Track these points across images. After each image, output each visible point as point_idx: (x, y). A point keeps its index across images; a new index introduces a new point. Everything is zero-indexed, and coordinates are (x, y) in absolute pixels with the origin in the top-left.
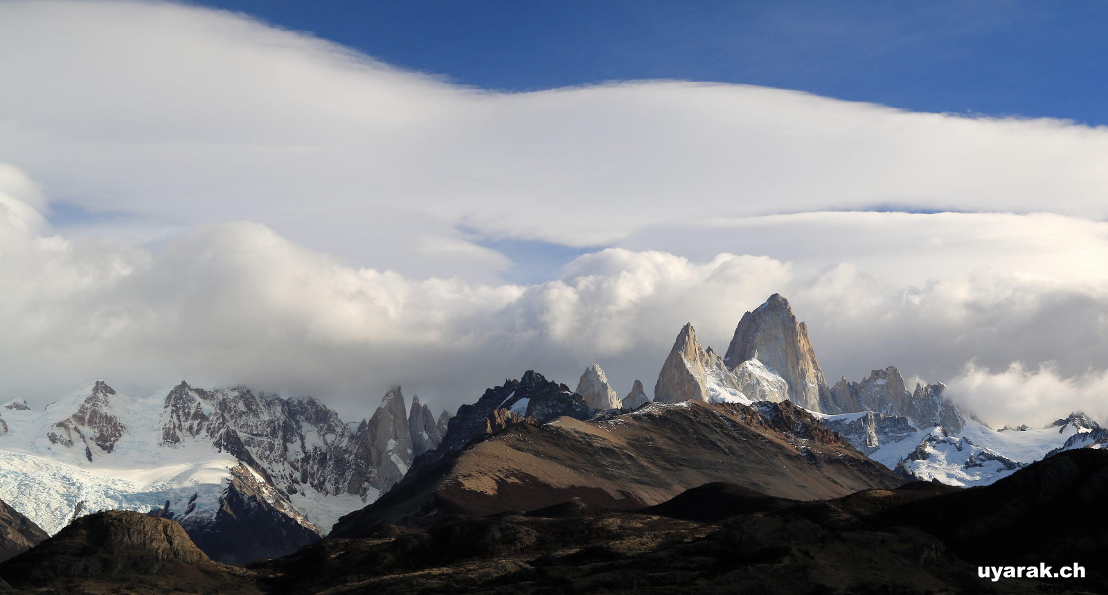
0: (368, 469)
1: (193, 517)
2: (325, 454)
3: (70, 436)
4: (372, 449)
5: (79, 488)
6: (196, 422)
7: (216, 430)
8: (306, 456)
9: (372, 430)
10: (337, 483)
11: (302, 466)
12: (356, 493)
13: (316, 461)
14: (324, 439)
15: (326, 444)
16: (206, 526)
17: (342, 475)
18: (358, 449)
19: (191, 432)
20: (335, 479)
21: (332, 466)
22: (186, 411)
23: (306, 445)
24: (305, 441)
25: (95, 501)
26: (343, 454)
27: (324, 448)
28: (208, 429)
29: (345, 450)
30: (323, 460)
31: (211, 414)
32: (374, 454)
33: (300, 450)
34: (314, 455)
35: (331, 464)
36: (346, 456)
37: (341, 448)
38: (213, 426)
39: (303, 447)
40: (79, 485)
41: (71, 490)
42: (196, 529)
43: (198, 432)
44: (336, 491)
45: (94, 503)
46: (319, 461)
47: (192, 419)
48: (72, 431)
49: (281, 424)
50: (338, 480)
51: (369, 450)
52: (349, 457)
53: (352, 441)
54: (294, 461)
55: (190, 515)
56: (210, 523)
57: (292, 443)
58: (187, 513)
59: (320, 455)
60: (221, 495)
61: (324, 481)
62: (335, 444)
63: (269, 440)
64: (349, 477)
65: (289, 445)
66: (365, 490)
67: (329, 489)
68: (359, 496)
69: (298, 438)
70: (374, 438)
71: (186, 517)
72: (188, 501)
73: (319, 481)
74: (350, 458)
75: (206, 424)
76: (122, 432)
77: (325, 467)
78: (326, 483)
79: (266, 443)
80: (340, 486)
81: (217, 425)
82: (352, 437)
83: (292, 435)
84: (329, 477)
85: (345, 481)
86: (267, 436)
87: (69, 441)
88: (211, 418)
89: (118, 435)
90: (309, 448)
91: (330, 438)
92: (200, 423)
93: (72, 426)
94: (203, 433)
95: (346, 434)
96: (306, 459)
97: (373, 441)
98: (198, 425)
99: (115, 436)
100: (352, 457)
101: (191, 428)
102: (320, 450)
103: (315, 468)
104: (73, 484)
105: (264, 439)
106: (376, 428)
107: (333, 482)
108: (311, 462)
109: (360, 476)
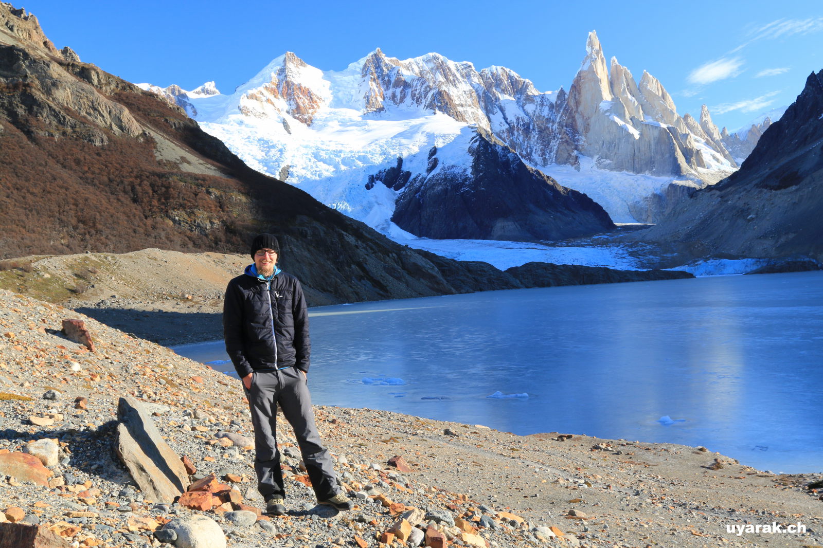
0: (576, 136)
1: (439, 174)
2: (528, 124)
3: (263, 109)
4: (577, 116)
5: (281, 151)
6: (399, 90)
7: (423, 95)
8: (510, 128)
9: (575, 95)
10: (543, 154)
11: (508, 137)
12: (565, 163)
13: (520, 132)
14: (524, 110)
15: (527, 115)
16: (462, 184)
17: (546, 145)
18: (561, 117)
19: (394, 101)
20: (542, 150)
21: (536, 136)
22: (386, 79)
23: (507, 116)
24: (506, 112)
25: (304, 166)
26: (546, 123)
27: (527, 119)
28: (413, 96)
29: (547, 120)
30: (527, 129)
31: (413, 80)
32: (580, 123)
33: (503, 121)
34: (517, 126)
35: (535, 135)
36: (550, 125)
37: (544, 117)
38: (418, 91)
39: (505, 118)
40: (280, 147)
41: (271, 154)
42: (449, 188)
43: (402, 99)
44: (544, 162)
45: (303, 168)
46: (523, 131)
47: (394, 87)
48: (265, 103)
49: (481, 94)
50: (544, 150)
51: (574, 117)
52: (552, 126)
53: (552, 111)
54: (500, 132)
55: (433, 173)
56: (465, 180)
57: (494, 114)
58: (430, 170)
59: (524, 125)
60: (469, 145)
61: (531, 151)
62: (537, 113)
63: (473, 110)
64: (556, 147)
65: (491, 115)
66: (577, 158)
67: (537, 160)
68: (570, 165)
69: (498, 109)
70: (578, 103)
71: (430, 176)
72: (427, 156)
73: (527, 152)
74: (554, 127)
75: (410, 91)
76: (319, 104)
77: (530, 137)
78: (533, 154)
79: (470, 113)
80: (547, 157)
81: (423, 90)
82: (552, 106)
83: (492, 106)
84: (535, 148)
85: (551, 152)
86: (470, 106)
87: (263, 113)
88: (415, 84)
89: (315, 106)
90: (512, 118)
91: (530, 108)
92: (403, 90)
93: (264, 99)
94: (408, 99)
95: (545, 103)
96: (511, 130)
97: (577, 107)
98: (401, 92)
99: (313, 108)
100: (556, 126)
101: (394, 96)
102: (523, 121)
103: (521, 138)
104: (273, 147)
105: (468, 109)
106: (579, 93)
107: (539, 153)
108: (516, 133)
109: (568, 145)
